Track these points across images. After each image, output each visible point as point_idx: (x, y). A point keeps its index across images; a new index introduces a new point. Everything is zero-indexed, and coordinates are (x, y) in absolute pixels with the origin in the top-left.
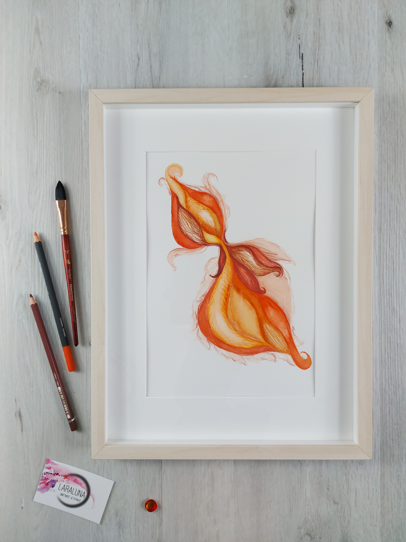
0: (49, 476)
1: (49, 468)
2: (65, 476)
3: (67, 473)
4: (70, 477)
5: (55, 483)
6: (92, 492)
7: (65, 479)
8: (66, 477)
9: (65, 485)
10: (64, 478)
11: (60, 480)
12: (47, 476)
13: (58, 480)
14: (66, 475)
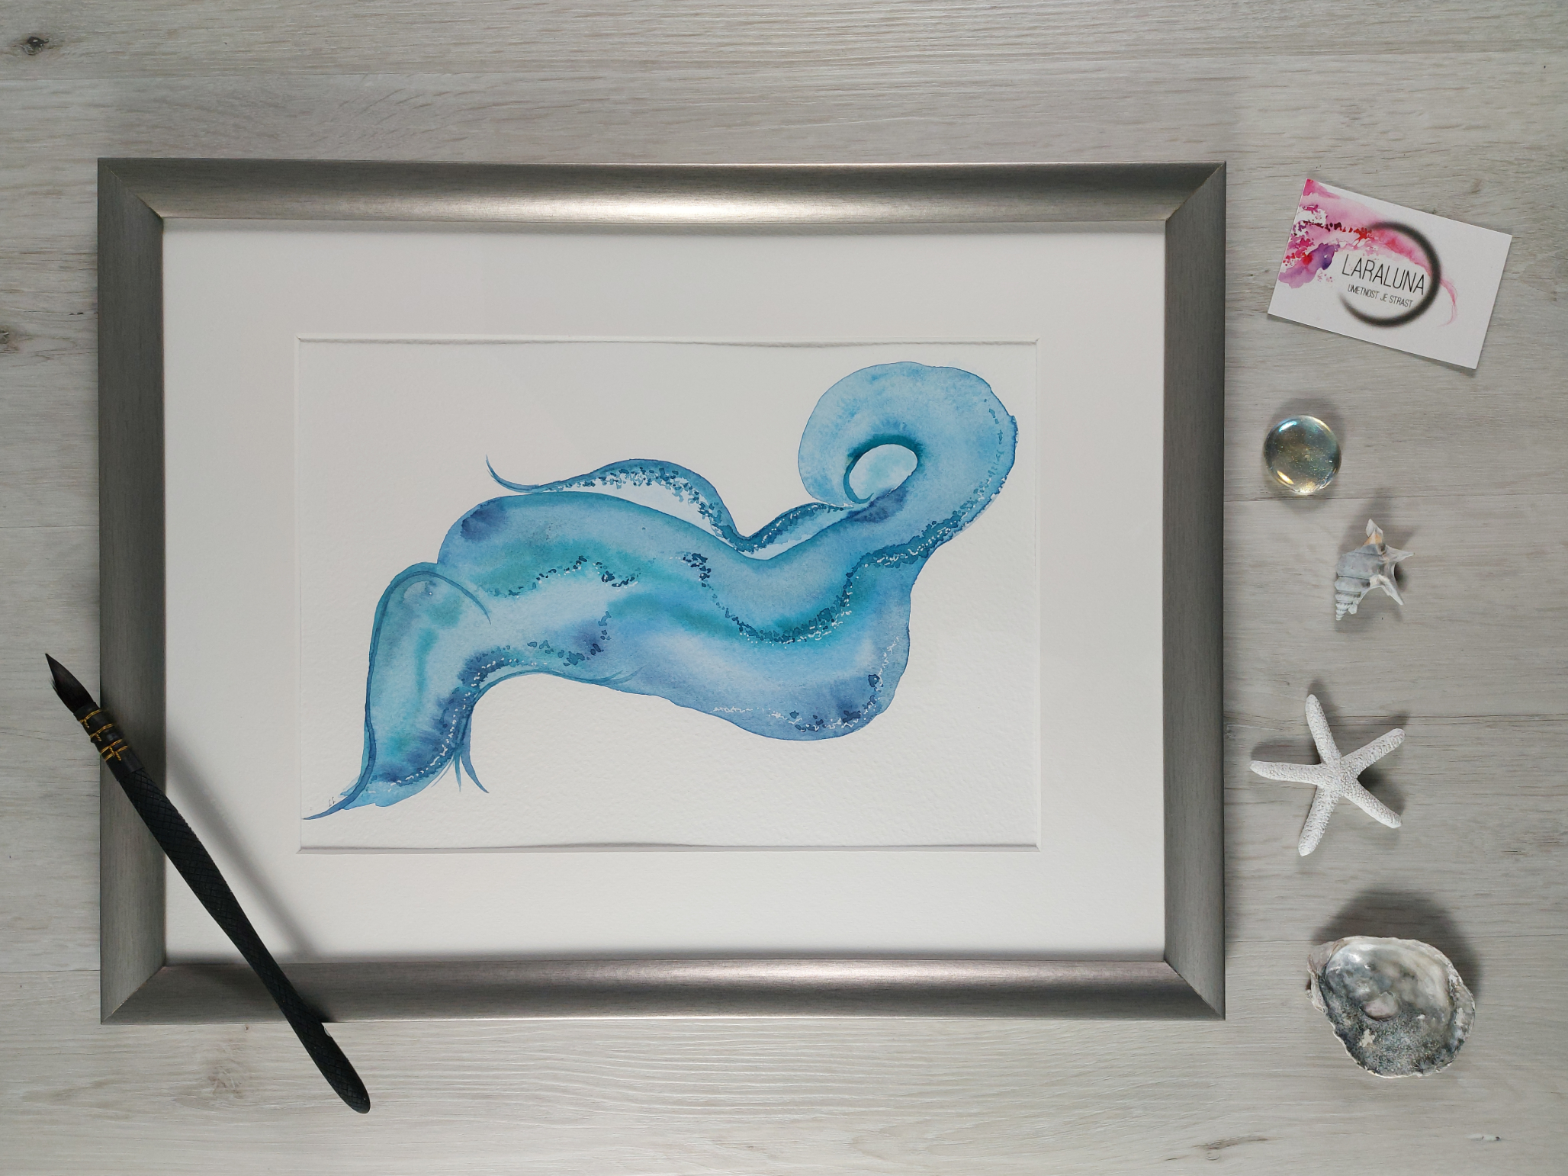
0: (1314, 232)
1: (1313, 209)
2: (1360, 230)
3: (1365, 222)
4: (1376, 234)
5: (1330, 256)
6: (1447, 273)
7: (1360, 239)
8: (1363, 233)
9: (1361, 260)
10: (1359, 236)
11: (1346, 243)
12: (1307, 232)
13: (1340, 243)
14: (1362, 229)
